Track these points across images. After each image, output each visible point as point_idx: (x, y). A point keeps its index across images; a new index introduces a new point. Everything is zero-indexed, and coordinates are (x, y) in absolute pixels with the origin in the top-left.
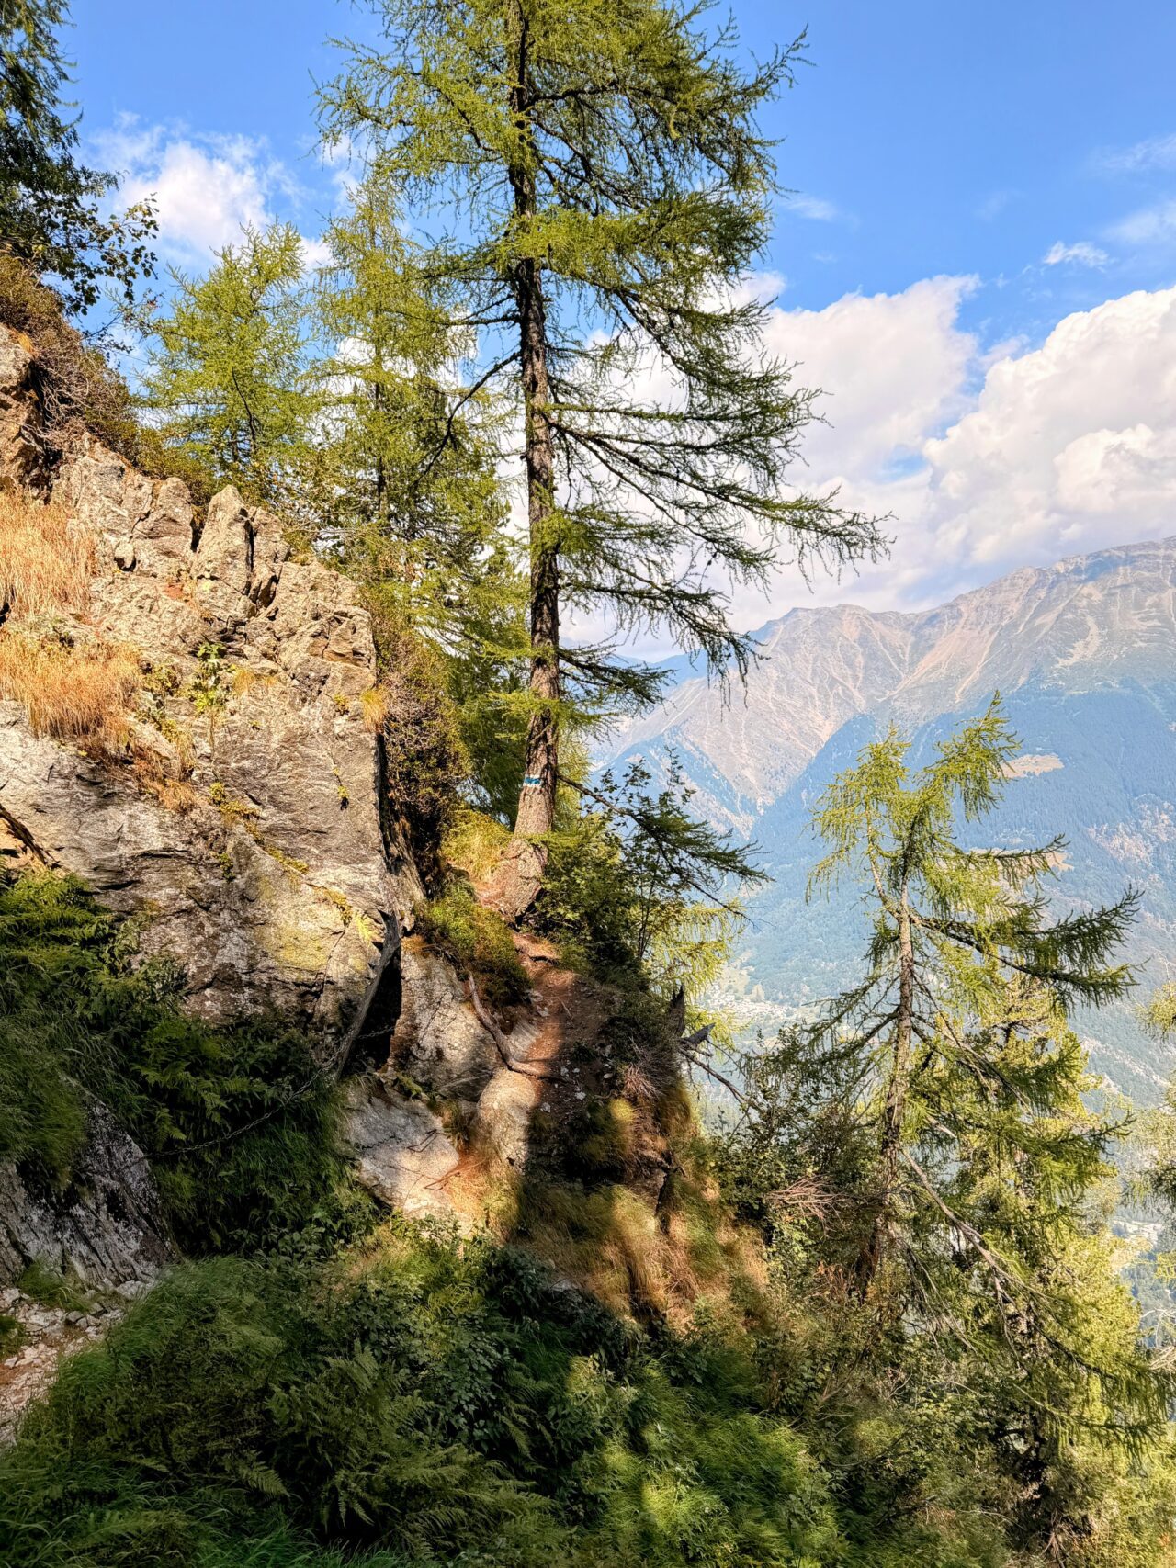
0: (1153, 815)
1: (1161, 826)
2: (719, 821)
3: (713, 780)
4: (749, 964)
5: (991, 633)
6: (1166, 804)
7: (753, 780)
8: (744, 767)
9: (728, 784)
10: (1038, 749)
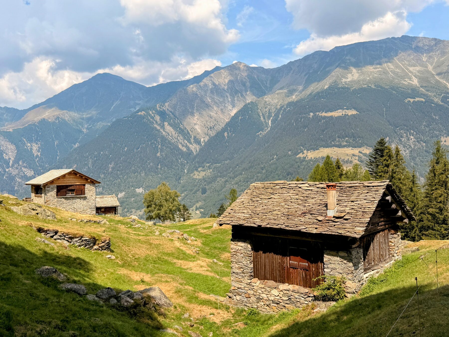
0: (407, 136)
1: (411, 141)
2: (183, 146)
3: (180, 129)
4: (200, 208)
5: (305, 75)
6: (412, 131)
7: (199, 130)
8: (195, 124)
9: (187, 131)
10: (345, 107)
